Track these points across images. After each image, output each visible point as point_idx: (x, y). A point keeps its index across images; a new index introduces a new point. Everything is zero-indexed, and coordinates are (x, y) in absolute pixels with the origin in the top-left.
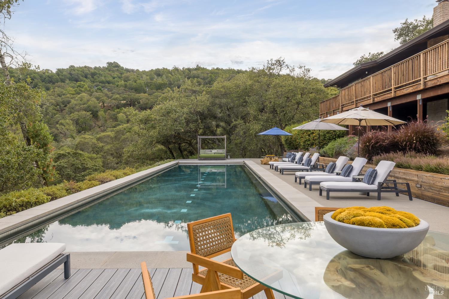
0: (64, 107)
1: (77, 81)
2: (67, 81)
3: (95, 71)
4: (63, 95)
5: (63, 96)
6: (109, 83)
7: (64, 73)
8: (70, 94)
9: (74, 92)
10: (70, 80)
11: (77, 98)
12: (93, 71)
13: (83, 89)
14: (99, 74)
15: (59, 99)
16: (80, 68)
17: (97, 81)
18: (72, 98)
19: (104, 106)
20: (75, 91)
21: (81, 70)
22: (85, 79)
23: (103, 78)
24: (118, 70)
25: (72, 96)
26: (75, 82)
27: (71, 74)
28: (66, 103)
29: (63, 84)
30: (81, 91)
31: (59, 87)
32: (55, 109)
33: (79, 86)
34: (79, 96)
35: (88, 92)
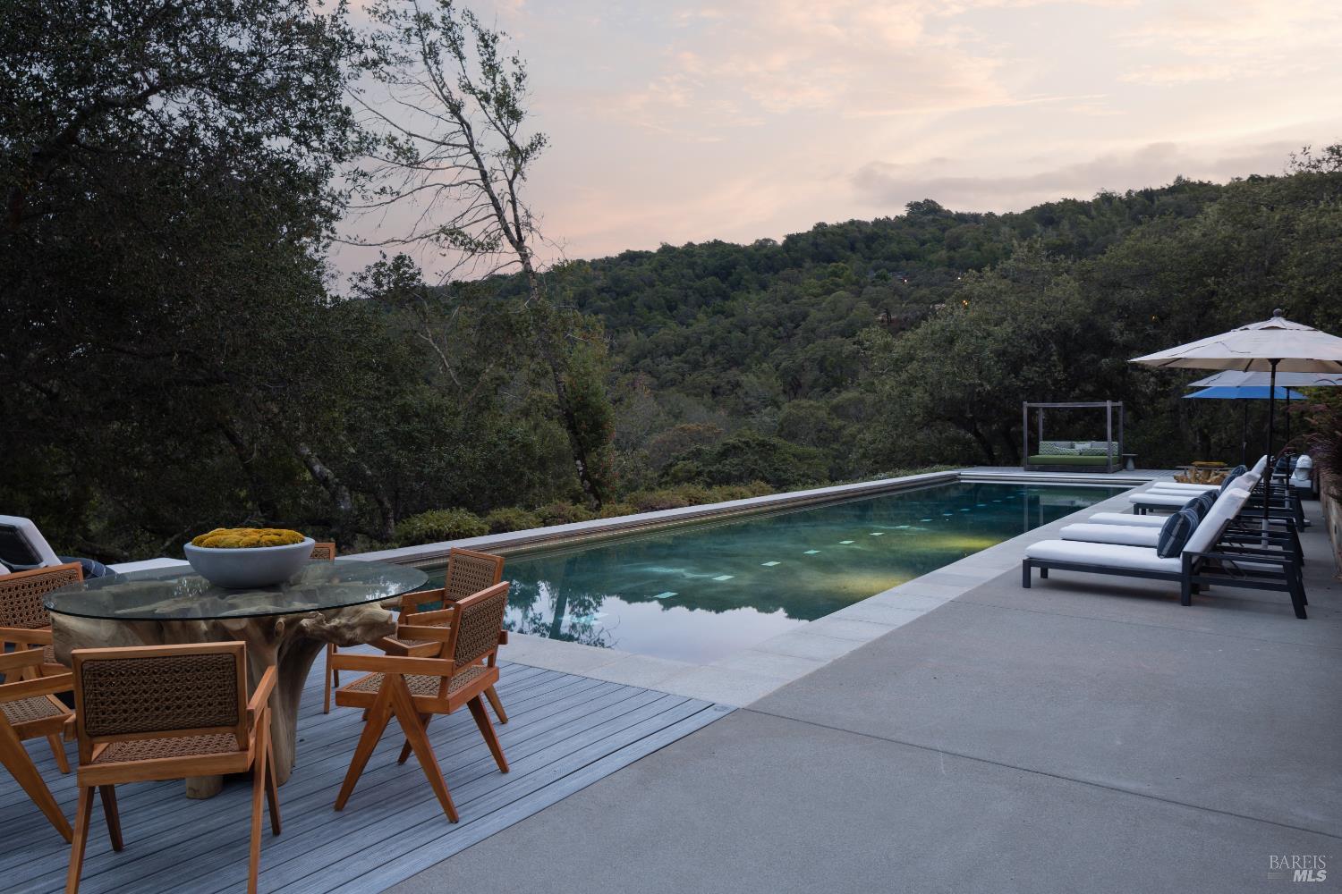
0: (796, 328)
1: (830, 260)
2: (808, 264)
3: (875, 230)
4: (795, 299)
5: (793, 301)
6: (908, 257)
7: (801, 244)
8: (809, 295)
9: (819, 291)
10: (813, 260)
11: (824, 305)
12: (868, 231)
13: (840, 281)
14: (885, 237)
15: (785, 310)
16: (840, 226)
17: (880, 255)
18: (813, 305)
19: (890, 322)
20: (822, 287)
21: (840, 231)
22: (849, 253)
23: (894, 247)
24: (934, 221)
25: (813, 300)
26: (825, 264)
27: (815, 245)
28: (797, 319)
29: (795, 271)
30: (838, 285)
31: (785, 280)
32: (774, 336)
33: (835, 274)
34: (830, 298)
35: (853, 287)
